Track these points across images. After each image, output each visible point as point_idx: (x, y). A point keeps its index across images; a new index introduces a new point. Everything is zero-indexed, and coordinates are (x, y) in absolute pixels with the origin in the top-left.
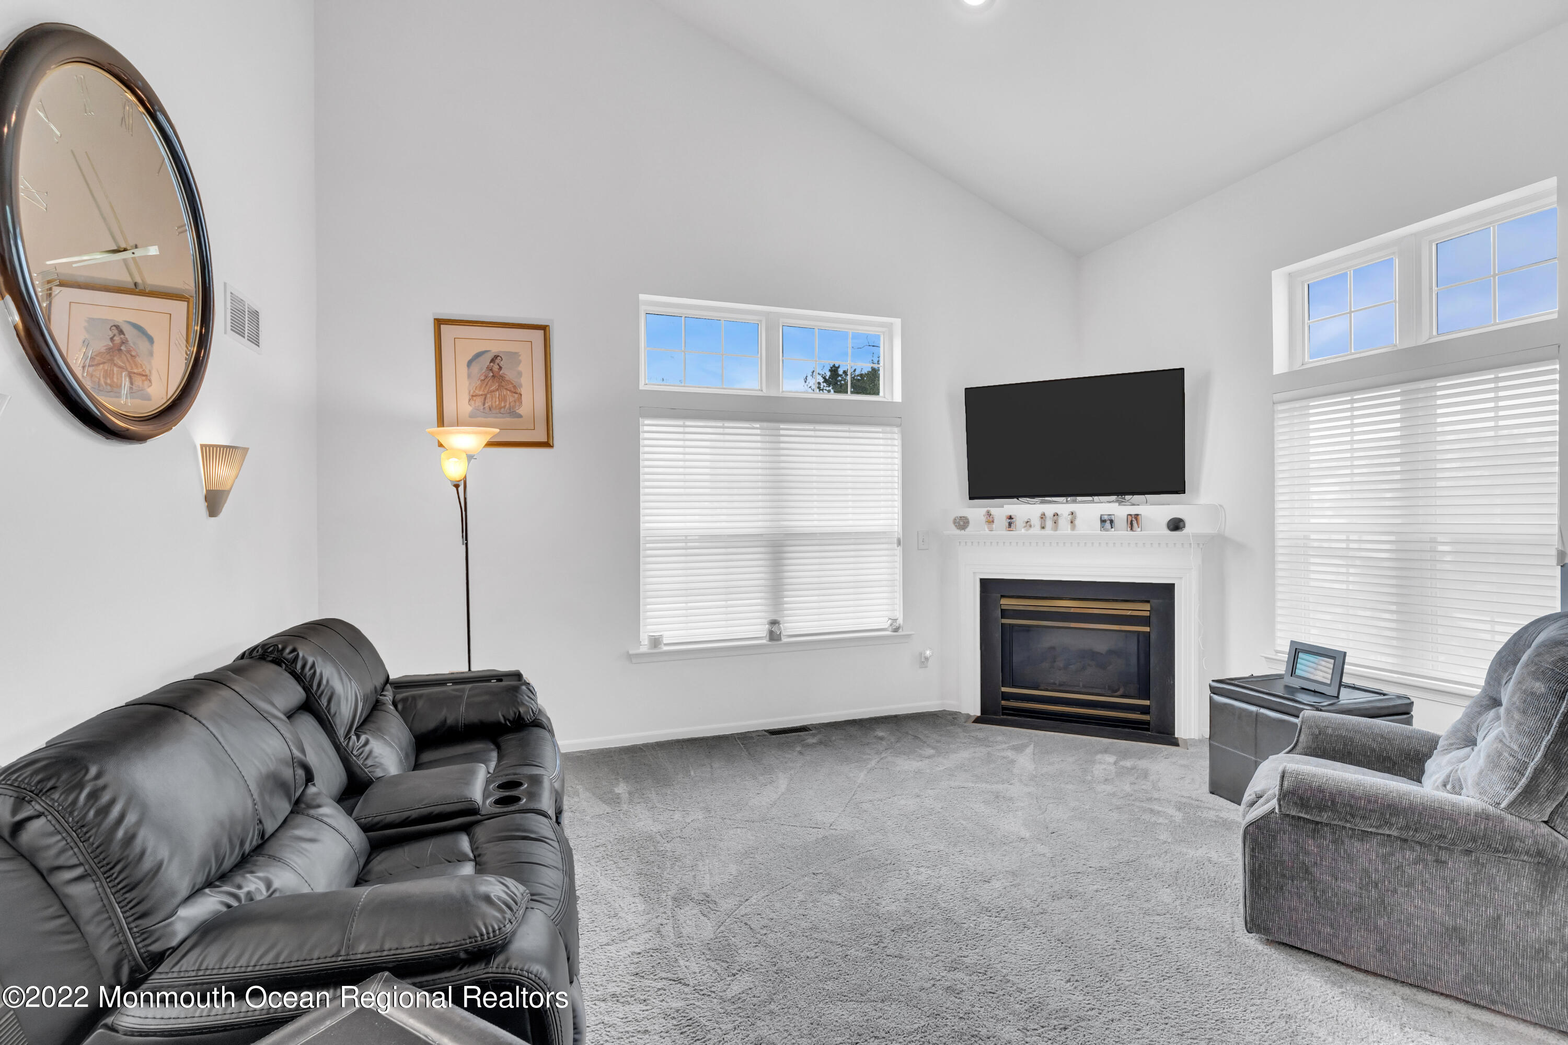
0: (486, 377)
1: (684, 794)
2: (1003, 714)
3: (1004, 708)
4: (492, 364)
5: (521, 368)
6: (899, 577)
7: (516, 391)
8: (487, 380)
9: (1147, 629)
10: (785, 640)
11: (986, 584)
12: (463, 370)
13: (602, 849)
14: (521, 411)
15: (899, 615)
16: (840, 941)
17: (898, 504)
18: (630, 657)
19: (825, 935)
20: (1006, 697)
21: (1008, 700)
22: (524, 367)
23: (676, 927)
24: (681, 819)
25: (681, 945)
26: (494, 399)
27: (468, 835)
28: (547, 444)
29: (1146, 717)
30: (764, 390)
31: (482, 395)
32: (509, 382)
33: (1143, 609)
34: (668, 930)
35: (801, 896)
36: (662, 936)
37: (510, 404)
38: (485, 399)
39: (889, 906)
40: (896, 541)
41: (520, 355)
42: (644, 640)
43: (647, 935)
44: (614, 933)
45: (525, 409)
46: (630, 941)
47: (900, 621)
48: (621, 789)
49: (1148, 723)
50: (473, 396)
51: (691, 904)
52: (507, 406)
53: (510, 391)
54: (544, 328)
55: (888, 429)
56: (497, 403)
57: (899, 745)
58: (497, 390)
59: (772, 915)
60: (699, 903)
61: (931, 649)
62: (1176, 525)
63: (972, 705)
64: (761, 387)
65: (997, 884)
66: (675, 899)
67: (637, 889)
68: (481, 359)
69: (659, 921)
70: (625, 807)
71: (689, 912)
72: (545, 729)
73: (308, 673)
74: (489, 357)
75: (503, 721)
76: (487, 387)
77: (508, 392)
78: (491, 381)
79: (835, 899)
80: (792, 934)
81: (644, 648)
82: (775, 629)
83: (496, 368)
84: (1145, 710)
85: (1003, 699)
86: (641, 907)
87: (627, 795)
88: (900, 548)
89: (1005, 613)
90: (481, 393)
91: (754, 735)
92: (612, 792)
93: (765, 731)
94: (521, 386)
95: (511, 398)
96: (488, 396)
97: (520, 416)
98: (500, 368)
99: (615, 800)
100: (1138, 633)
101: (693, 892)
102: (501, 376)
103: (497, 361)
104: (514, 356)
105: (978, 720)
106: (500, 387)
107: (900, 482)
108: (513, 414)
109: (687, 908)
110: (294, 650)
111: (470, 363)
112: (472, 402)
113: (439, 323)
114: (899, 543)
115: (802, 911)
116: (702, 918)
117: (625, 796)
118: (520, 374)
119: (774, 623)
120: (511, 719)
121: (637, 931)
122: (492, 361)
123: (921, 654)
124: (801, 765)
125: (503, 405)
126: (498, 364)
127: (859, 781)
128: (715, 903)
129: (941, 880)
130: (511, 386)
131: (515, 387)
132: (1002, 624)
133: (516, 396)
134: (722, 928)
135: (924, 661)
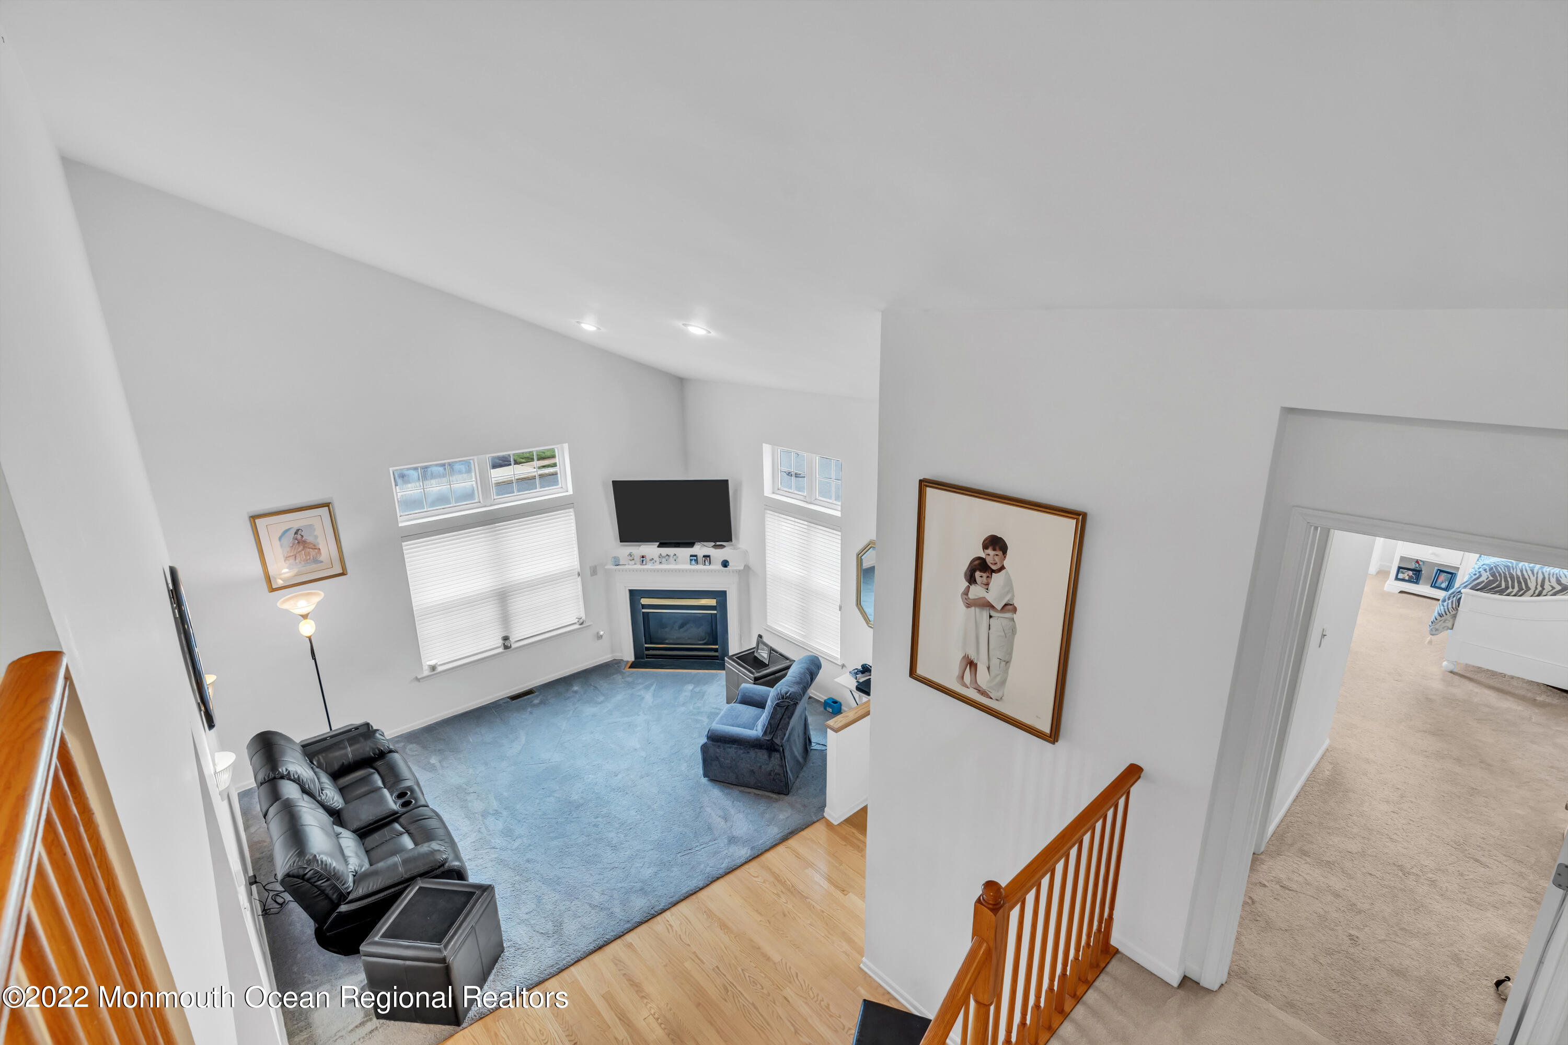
0: (294, 544)
1: (471, 757)
2: (647, 658)
3: (647, 655)
4: (296, 535)
5: (316, 533)
6: (581, 593)
7: (315, 548)
8: (294, 546)
9: (715, 612)
10: (514, 646)
11: (632, 592)
12: (277, 543)
13: (438, 799)
14: (321, 559)
15: (583, 615)
16: (555, 817)
17: (576, 549)
18: (418, 679)
19: (549, 816)
20: (648, 649)
21: (649, 650)
22: (318, 532)
23: (486, 828)
24: (473, 773)
25: (490, 834)
26: (302, 556)
27: (398, 823)
28: (343, 574)
29: (716, 654)
30: (481, 501)
31: (293, 555)
32: (310, 543)
33: (713, 602)
34: (483, 830)
35: (537, 801)
36: (481, 833)
37: (313, 556)
38: (295, 557)
39: (575, 797)
40: (577, 573)
41: (314, 526)
42: (425, 668)
43: (475, 834)
44: (460, 837)
45: (324, 556)
46: (469, 838)
47: (584, 618)
48: (434, 760)
49: (717, 656)
50: (286, 557)
51: (490, 816)
52: (312, 558)
53: (312, 548)
54: (327, 505)
55: (567, 510)
56: (304, 557)
57: (585, 696)
58: (303, 550)
59: (527, 813)
60: (493, 815)
61: (602, 631)
62: (725, 564)
63: (629, 656)
64: (479, 500)
65: (620, 776)
66: (482, 816)
67: (463, 815)
68: (288, 533)
69: (478, 827)
70: (440, 772)
71: (490, 820)
72: (395, 752)
73: (296, 777)
74: (294, 531)
75: (373, 755)
76: (296, 550)
77: (311, 549)
78: (297, 546)
79: (552, 799)
80: (535, 819)
81: (426, 672)
82: (507, 643)
83: (299, 537)
84: (716, 650)
85: (646, 650)
86: (468, 823)
87: (439, 764)
88: (579, 579)
89: (644, 606)
90: (292, 554)
91: (501, 702)
92: (429, 763)
93: (508, 697)
94: (318, 544)
95: (313, 553)
96: (297, 555)
97: (322, 562)
98: (302, 536)
99: (433, 768)
100: (711, 614)
101: (490, 811)
102: (303, 541)
103: (299, 532)
104: (311, 526)
105: (633, 665)
106: (304, 548)
107: (576, 540)
108: (316, 561)
109: (489, 818)
110: (287, 770)
111: (280, 538)
112: (287, 561)
113: (254, 518)
114: (579, 575)
115: (539, 808)
116: (497, 821)
117: (438, 765)
118: (316, 537)
119: (506, 638)
120: (377, 754)
121: (470, 833)
122: (296, 533)
123: (598, 633)
124: (531, 722)
125: (308, 558)
126: (300, 535)
127: (563, 729)
128: (501, 813)
129: (597, 780)
130: (312, 545)
131: (314, 545)
132: (643, 612)
133: (316, 550)
134: (506, 823)
135: (600, 637)
